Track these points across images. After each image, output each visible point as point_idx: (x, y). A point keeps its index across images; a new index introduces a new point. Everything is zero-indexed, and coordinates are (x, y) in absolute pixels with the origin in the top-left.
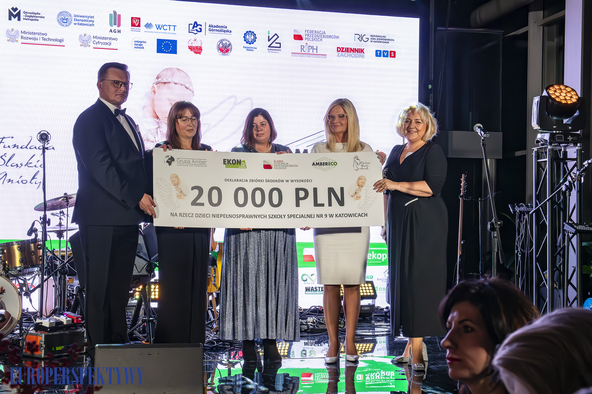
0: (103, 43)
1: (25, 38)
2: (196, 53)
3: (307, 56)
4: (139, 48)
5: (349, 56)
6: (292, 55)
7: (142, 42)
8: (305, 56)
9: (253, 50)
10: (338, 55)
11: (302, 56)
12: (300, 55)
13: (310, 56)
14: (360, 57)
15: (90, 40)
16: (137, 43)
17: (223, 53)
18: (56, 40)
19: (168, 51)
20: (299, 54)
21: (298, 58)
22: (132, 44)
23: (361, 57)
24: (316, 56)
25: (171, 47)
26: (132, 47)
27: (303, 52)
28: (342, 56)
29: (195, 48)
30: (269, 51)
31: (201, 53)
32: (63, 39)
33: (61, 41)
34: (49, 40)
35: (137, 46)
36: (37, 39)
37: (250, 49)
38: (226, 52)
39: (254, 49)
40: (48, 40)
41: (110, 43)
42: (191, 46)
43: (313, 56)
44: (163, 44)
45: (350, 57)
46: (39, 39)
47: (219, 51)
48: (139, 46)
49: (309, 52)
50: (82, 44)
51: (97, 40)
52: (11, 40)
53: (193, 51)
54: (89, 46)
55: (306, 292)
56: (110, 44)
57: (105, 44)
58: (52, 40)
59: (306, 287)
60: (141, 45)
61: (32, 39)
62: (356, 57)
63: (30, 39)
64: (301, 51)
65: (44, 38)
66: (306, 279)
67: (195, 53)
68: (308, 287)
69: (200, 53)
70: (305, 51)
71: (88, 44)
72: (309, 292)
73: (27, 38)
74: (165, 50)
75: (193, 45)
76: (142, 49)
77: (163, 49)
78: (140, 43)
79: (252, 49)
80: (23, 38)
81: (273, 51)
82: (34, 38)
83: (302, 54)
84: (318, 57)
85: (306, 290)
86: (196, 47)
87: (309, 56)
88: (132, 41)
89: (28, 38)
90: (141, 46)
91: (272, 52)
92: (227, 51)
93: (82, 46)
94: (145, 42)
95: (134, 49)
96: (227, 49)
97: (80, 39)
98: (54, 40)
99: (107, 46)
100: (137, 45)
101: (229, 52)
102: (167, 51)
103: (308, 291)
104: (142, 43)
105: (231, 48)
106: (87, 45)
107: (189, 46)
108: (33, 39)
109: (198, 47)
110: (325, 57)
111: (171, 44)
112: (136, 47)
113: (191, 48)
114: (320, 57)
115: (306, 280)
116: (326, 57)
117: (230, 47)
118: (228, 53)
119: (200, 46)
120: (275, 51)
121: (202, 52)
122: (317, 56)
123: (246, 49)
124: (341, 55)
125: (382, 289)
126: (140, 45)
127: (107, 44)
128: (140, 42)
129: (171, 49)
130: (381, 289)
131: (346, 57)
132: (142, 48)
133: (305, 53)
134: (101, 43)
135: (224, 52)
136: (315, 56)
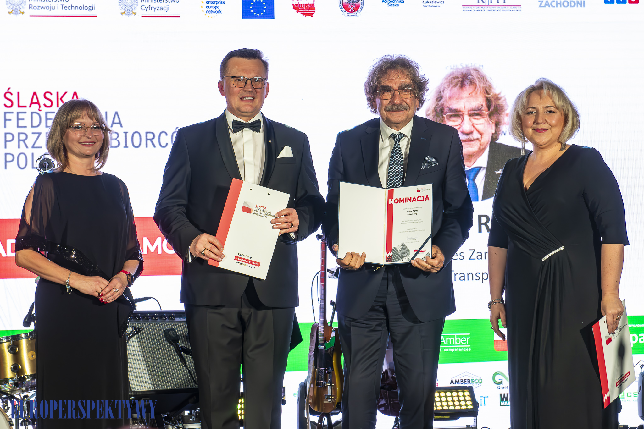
0: (157, 8)
1: (35, 8)
2: (306, 15)
3: (489, 9)
4: (214, 12)
5: (559, 5)
6: (464, 9)
7: (218, 2)
8: (485, 9)
9: (398, 5)
10: (541, 4)
11: (479, 9)
12: (476, 9)
13: (493, 9)
14: (577, 6)
15: (136, 4)
16: (210, 5)
17: (350, 12)
18: (84, 8)
19: (260, 14)
20: (474, 7)
21: (473, 14)
22: (202, 7)
23: (579, 5)
24: (503, 9)
25: (265, 7)
26: (203, 11)
27: (481, 3)
28: (547, 7)
29: (303, 8)
30: (425, 4)
31: (313, 16)
32: (93, 6)
33: (90, 8)
34: (73, 8)
35: (210, 10)
36: (53, 8)
37: (394, 3)
38: (353, 11)
39: (400, 4)
40: (70, 8)
41: (168, 6)
42: (297, 4)
43: (498, 9)
44: (252, 4)
45: (561, 6)
46: (56, 8)
47: (344, 10)
48: (214, 10)
49: (491, 2)
50: (124, 11)
51: (147, 4)
52: (13, 12)
53: (300, 12)
54: (135, 14)
55: (502, 402)
56: (168, 9)
57: (159, 9)
58: (77, 8)
59: (501, 395)
60: (217, 7)
61: (45, 8)
62: (571, 6)
63: (43, 8)
64: (478, 2)
65: (64, 6)
66: (501, 380)
67: (303, 14)
68: (504, 395)
69: (311, 15)
70: (485, 2)
71: (133, 11)
72: (506, 402)
73: (38, 7)
74: (255, 14)
75: (300, 3)
76: (219, 14)
77: (252, 11)
78: (215, 5)
79: (396, 3)
80: (33, 8)
81: (431, 5)
82: (49, 6)
83: (480, 7)
84: (507, 9)
85: (502, 400)
86: (305, 5)
87: (491, 9)
88: (203, 2)
89: (40, 8)
90: (217, 10)
91: (429, 6)
92: (356, 8)
93: (124, 15)
94: (223, 3)
95: (205, 15)
96: (355, 5)
97: (121, 4)
98: (81, 8)
99: (163, 13)
100: (211, 7)
101: (359, 10)
102: (258, 15)
103: (505, 400)
104: (218, 5)
105: (363, 4)
106: (131, 12)
107: (293, 5)
108: (48, 8)
109: (309, 6)
110: (518, 9)
111: (264, 4)
112: (208, 12)
113: (297, 8)
114: (510, 9)
115: (501, 383)
116: (520, 9)
117: (360, 1)
118: (358, 12)
119: (312, 3)
120: (434, 4)
121: (315, 13)
122: (505, 9)
123: (387, 3)
124: (546, 5)
125: (632, 395)
126: (215, 8)
127: (162, 9)
128: (213, 2)
129: (264, 11)
130: (629, 395)
131: (554, 7)
132: (218, 12)
133: (484, 4)
134: (153, 8)
135: (350, 10)
136: (501, 9)
